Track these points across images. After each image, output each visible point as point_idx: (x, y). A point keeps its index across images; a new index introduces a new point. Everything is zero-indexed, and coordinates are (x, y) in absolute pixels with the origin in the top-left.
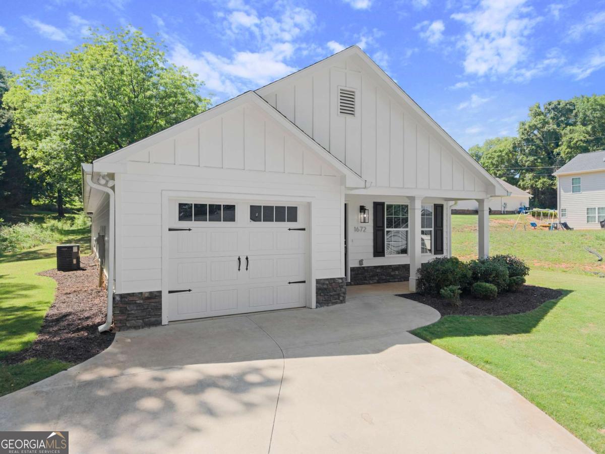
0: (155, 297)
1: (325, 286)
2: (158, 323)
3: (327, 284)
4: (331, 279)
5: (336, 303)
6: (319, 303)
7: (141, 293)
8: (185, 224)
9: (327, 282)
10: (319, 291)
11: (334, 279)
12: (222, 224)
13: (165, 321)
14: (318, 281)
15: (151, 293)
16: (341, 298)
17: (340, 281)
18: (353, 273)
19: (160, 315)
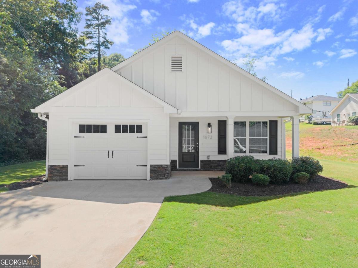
0: (65, 167)
1: (155, 169)
2: (66, 179)
3: (157, 168)
4: (159, 165)
5: (162, 179)
6: (151, 178)
7: (59, 165)
8: (82, 134)
9: (157, 167)
10: (151, 171)
11: (161, 165)
12: (100, 134)
13: (69, 179)
14: (151, 166)
15: (63, 165)
16: (166, 176)
17: (166, 166)
18: (202, 163)
19: (67, 176)
